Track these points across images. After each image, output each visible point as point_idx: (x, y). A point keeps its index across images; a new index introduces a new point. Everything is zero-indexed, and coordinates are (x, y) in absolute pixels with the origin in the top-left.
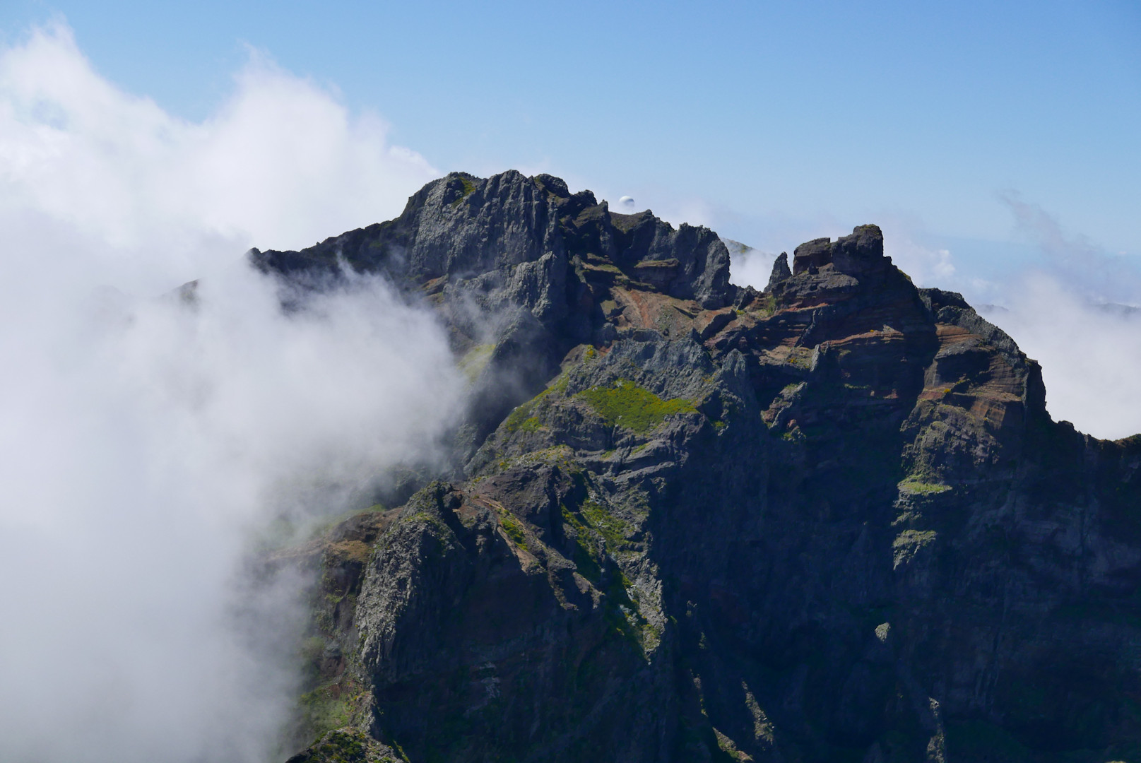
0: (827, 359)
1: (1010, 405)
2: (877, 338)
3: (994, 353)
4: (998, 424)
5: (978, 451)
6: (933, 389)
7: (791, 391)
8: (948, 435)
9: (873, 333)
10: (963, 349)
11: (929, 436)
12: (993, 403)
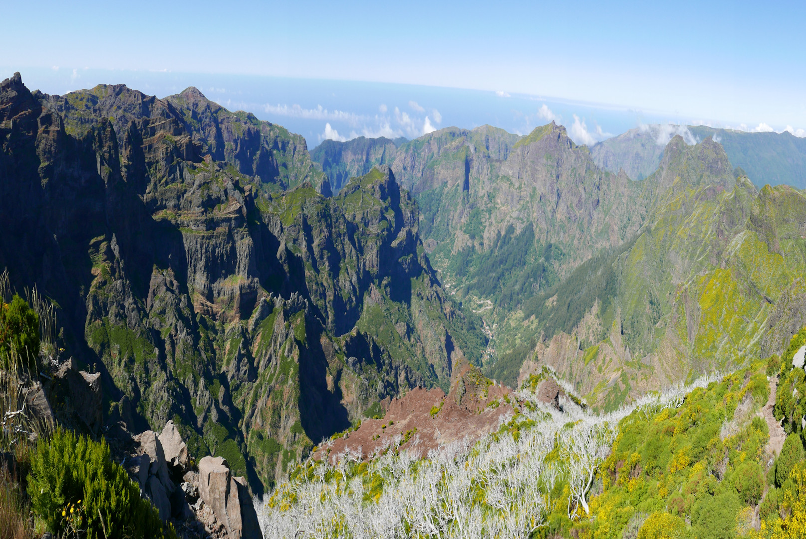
0: (14, 123)
1: (58, 131)
2: (25, 114)
3: (52, 114)
4: (56, 139)
5: (53, 149)
6: (41, 129)
7: (8, 136)
8: (46, 145)
9: (23, 112)
10: (45, 114)
11: (42, 146)
12: (53, 132)
